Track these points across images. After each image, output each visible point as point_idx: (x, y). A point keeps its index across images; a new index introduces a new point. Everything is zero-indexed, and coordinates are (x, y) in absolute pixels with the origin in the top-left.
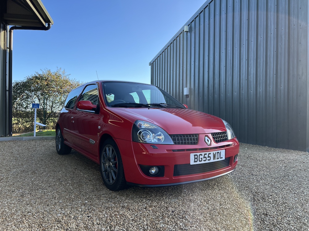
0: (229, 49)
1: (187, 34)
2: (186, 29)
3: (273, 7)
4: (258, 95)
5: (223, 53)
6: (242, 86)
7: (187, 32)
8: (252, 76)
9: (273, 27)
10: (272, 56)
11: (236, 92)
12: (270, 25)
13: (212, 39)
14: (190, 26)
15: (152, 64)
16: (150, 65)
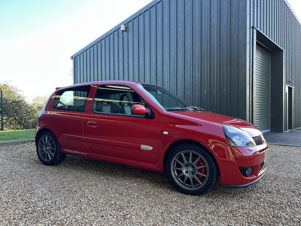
0: (173, 54)
1: (123, 33)
2: (123, 28)
3: (216, 23)
4: (203, 96)
5: (167, 57)
6: (186, 88)
7: (123, 31)
8: (197, 79)
9: (216, 40)
10: (216, 64)
11: (181, 93)
12: (213, 38)
13: (153, 42)
14: (126, 25)
15: (75, 58)
16: (72, 59)
